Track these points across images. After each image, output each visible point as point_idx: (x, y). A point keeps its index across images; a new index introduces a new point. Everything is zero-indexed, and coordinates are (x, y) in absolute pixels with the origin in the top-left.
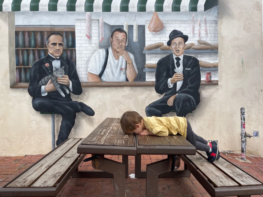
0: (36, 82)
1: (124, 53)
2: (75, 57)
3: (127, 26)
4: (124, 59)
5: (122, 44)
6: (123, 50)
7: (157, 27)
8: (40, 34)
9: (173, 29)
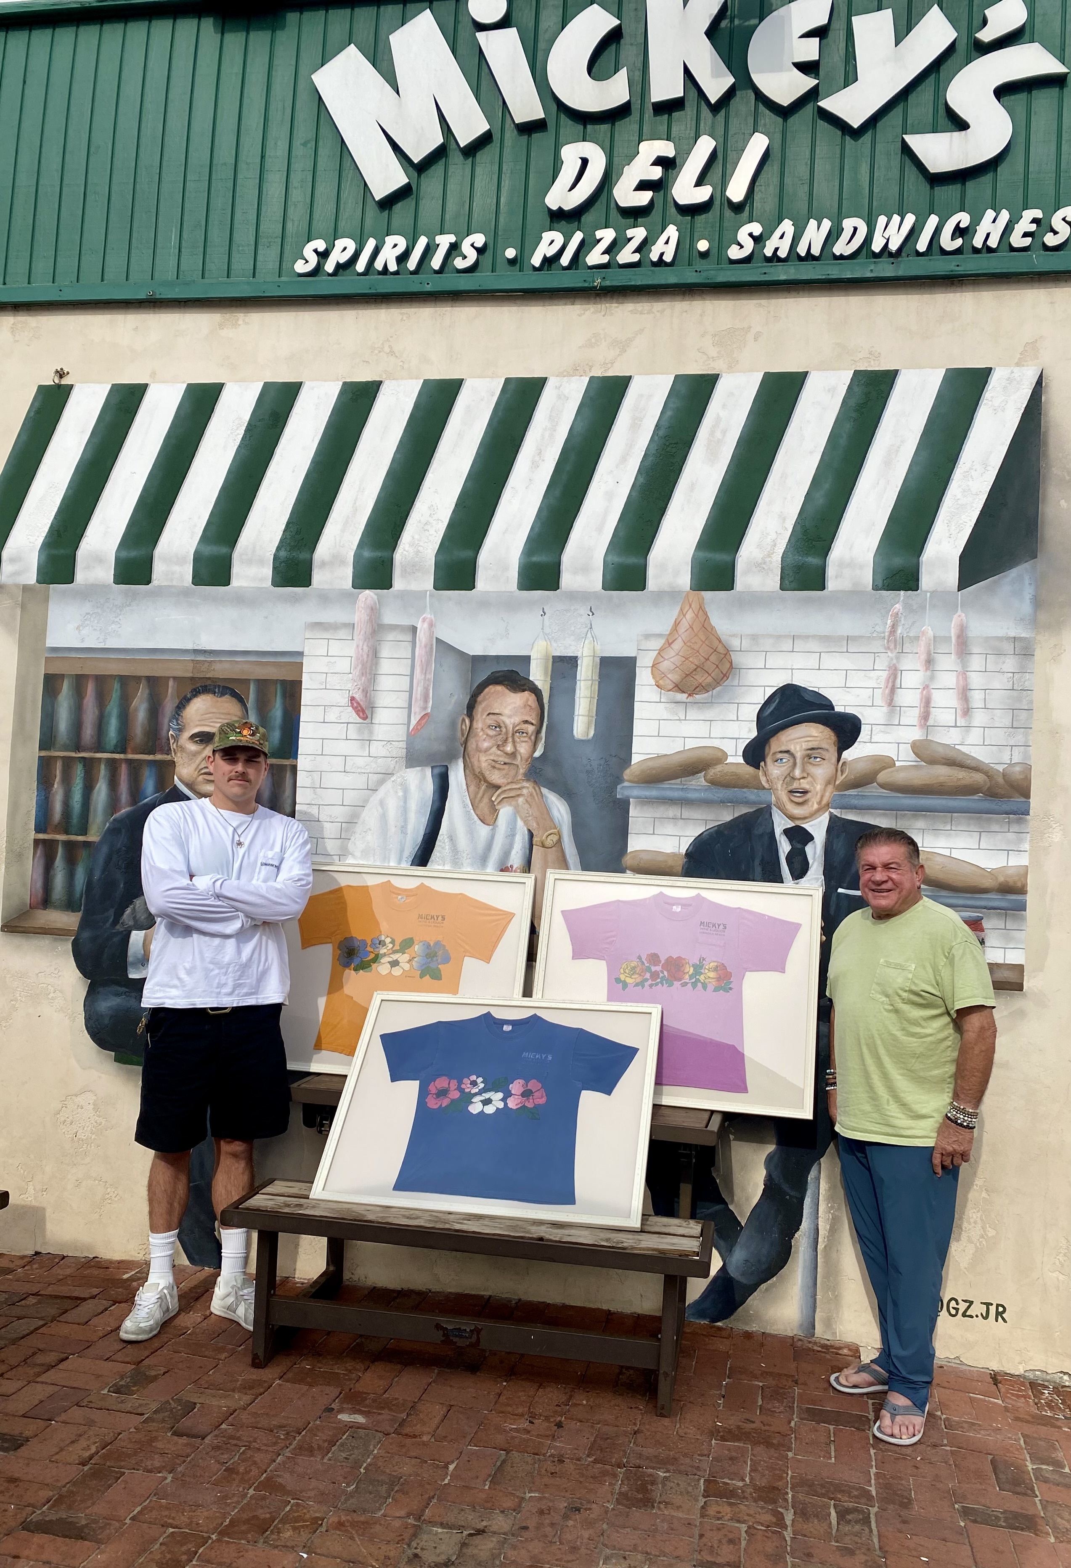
0: (111, 912)
1: (525, 791)
2: (289, 801)
3: (547, 660)
4: (520, 823)
5: (515, 747)
6: (520, 777)
7: (695, 670)
8: (147, 691)
9: (779, 680)
